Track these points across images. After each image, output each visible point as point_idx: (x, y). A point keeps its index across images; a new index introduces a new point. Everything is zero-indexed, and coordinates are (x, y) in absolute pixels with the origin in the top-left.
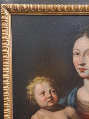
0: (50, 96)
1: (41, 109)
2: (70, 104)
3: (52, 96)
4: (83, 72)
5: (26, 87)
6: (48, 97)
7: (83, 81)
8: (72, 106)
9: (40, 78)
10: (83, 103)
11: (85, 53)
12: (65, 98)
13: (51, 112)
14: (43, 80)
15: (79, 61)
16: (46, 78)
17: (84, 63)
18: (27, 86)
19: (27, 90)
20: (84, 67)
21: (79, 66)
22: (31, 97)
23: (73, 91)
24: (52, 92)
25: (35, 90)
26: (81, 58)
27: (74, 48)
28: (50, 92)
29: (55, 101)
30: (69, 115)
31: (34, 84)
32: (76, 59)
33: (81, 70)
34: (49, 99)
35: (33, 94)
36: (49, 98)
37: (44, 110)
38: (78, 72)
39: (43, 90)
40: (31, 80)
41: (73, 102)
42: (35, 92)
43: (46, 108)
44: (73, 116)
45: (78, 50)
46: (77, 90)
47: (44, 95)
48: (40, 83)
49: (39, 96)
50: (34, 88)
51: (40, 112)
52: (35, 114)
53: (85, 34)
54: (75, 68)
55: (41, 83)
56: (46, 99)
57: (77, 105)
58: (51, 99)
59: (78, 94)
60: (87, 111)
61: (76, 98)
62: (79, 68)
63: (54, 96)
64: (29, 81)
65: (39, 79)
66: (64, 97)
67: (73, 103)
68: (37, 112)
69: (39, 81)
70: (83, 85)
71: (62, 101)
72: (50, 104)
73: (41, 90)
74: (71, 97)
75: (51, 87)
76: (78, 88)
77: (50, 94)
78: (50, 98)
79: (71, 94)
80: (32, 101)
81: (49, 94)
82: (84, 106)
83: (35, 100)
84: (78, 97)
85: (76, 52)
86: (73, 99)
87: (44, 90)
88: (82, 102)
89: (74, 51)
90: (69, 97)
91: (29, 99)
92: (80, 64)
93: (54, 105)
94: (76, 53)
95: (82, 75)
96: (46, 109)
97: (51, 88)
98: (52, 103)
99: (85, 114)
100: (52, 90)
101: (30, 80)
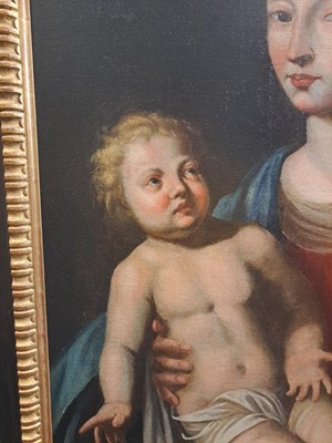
0: (180, 188)
1: (150, 240)
2: (254, 218)
4: (304, 88)
5: (91, 155)
6: (175, 193)
7: (305, 124)
8: (261, 226)
9: (144, 120)
10: (302, 209)
11: (313, 11)
12: (237, 195)
13: (184, 250)
14: (154, 128)
15: (290, 46)
16: (167, 120)
18: (95, 151)
19: (93, 166)
20: (309, 70)
22: (109, 194)
23: (266, 165)
24: (189, 175)
25: (124, 169)
26: (297, 32)
28: (181, 173)
29: (200, 209)
30: (250, 258)
31: (122, 143)
32: (279, 38)
34: (179, 201)
35: (118, 184)
36: (177, 196)
37: (160, 243)
38: (287, 91)
39: (155, 167)
40: (109, 129)
41: (265, 209)
42: (124, 174)
43: (168, 236)
44: (267, 260)
46: (283, 160)
47: (160, 187)
48: (143, 139)
49: (139, 189)
50: (119, 161)
51: (147, 252)
52: (127, 259)
54: (274, 72)
55: (148, 139)
56: (168, 200)
57: (280, 219)
58: (183, 201)
59: (284, 177)
60: (319, 239)
61: (276, 192)
62: (290, 74)
63: (196, 187)
64: (102, 132)
65: (140, 125)
67: (266, 212)
68: (133, 252)
69: (137, 132)
70: (303, 141)
71: (226, 204)
72: (183, 221)
73: (147, 168)
74: (259, 191)
75: (184, 153)
76: (287, 155)
77: (181, 180)
78: (183, 197)
79: (258, 179)
80: (113, 209)
81: (177, 181)
82: (309, 222)
83: (125, 207)
84: (285, 187)
85: (277, 9)
86: (268, 195)
87: (159, 167)
88: (299, 207)
89: (272, 6)
90: (252, 191)
91: (104, 203)
92: (293, 56)
93: (194, 224)
94: (278, 12)
95: (300, 100)
97: (183, 158)
98: (187, 214)
99: (311, 254)
100: (189, 165)
101: (105, 128)
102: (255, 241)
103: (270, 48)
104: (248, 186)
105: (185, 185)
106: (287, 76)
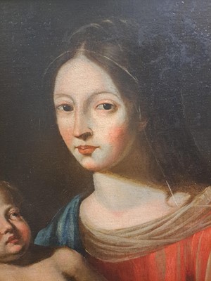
0: (8, 226)
2: (64, 243)
3: (14, 227)
4: (89, 155)
6: (5, 230)
7: (92, 179)
8: (70, 248)
10: (97, 235)
11: (88, 102)
12: (50, 228)
13: (17, 268)
15: (75, 127)
17: (88, 131)
20: (90, 142)
21: (77, 139)
23: (68, 207)
24: (13, 217)
26: (78, 117)
27: (55, 93)
29: (25, 240)
30: (65, 269)
32: (66, 122)
33: (83, 151)
34: (9, 235)
36: (6, 232)
38: (76, 157)
41: (72, 236)
44: (77, 270)
45: (67, 96)
46: (80, 203)
53: (82, 49)
54: (65, 145)
56: (0, 235)
58: (12, 235)
59: (81, 215)
60: (112, 253)
62: (77, 146)
63: (20, 225)
66: (46, 226)
67: (73, 238)
70: (94, 190)
71: (43, 235)
72: (13, 248)
74: (65, 224)
76: (82, 199)
77: (8, 221)
78: (11, 233)
79: (64, 217)
82: (103, 243)
84: (83, 221)
85: (62, 103)
86: (72, 227)
88: (95, 233)
89: (58, 101)
93: (23, 249)
94: (63, 105)
95: (87, 162)
96: (5, 260)
97: (8, 206)
98: (16, 244)
99: (108, 263)
100: (12, 211)
102: (67, 258)
103: (60, 129)
104: (57, 222)
105: (11, 224)
106: (76, 148)
